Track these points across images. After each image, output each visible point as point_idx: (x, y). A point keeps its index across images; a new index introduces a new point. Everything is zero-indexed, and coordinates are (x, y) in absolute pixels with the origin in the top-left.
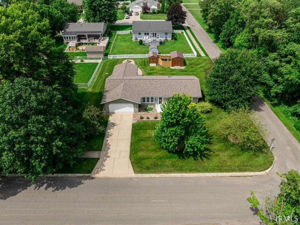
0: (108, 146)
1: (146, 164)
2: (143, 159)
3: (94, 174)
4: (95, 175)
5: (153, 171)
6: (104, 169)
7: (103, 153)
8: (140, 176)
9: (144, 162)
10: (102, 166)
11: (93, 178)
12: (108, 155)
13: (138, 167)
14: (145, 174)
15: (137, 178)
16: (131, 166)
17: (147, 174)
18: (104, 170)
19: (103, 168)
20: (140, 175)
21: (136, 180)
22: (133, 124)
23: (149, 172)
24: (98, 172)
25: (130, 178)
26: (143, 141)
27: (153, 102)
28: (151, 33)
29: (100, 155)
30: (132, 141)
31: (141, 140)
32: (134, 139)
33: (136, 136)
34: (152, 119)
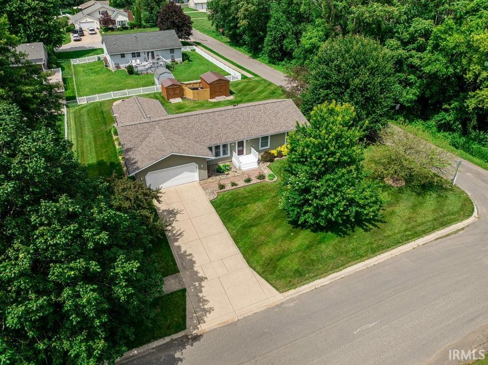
0: (188, 258)
1: (290, 266)
2: (278, 260)
3: (196, 328)
4: (198, 328)
5: (312, 275)
6: (210, 309)
7: (184, 275)
8: (294, 294)
9: (283, 263)
10: (201, 304)
11: (196, 338)
12: (200, 275)
13: (279, 278)
14: (300, 286)
15: (291, 300)
16: (263, 281)
17: (304, 284)
19: (206, 307)
20: (292, 292)
21: (293, 304)
22: (212, 202)
23: (306, 279)
24: (200, 320)
25: (277, 305)
26: (252, 226)
27: (227, 154)
28: (145, 52)
29: (180, 281)
30: (232, 234)
31: (249, 226)
32: (233, 227)
33: (234, 222)
34: (241, 184)
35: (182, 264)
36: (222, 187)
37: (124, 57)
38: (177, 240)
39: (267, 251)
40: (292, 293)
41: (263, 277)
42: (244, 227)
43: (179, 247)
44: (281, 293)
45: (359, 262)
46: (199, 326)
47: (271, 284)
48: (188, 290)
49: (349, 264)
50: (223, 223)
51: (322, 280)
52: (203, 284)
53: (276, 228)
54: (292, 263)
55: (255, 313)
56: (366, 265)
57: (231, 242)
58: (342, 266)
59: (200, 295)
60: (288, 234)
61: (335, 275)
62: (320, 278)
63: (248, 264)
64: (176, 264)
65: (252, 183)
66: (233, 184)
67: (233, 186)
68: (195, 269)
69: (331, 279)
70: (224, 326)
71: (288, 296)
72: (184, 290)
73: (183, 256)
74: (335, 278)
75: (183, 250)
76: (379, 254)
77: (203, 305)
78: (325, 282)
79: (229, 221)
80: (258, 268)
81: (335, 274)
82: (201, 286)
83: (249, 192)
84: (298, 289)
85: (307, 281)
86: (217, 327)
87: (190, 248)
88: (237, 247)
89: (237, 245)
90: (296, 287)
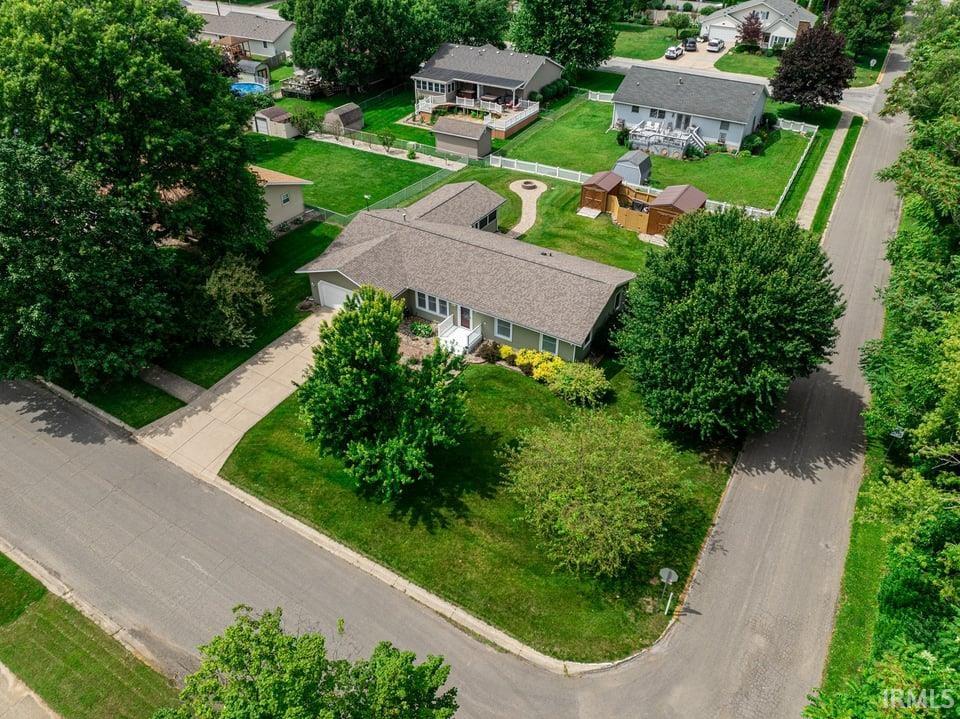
0: (232, 384)
4: (143, 437)
5: (261, 490)
8: (223, 486)
11: (133, 441)
12: (212, 404)
15: (213, 488)
18: (171, 434)
19: (172, 429)
20: (226, 484)
24: (153, 434)
28: (674, 114)
29: (196, 396)
35: (220, 385)
37: (638, 112)
41: (234, 451)
44: (218, 475)
46: (146, 436)
47: (227, 462)
51: (261, 504)
52: (201, 412)
55: (179, 467)
56: (315, 538)
59: (186, 417)
61: (277, 512)
63: (249, 431)
64: (217, 382)
69: (268, 511)
70: (153, 453)
71: (217, 483)
73: (233, 380)
74: (271, 513)
75: (242, 375)
77: (173, 426)
78: (259, 507)
80: (247, 441)
82: (197, 413)
86: (150, 449)
87: (248, 378)
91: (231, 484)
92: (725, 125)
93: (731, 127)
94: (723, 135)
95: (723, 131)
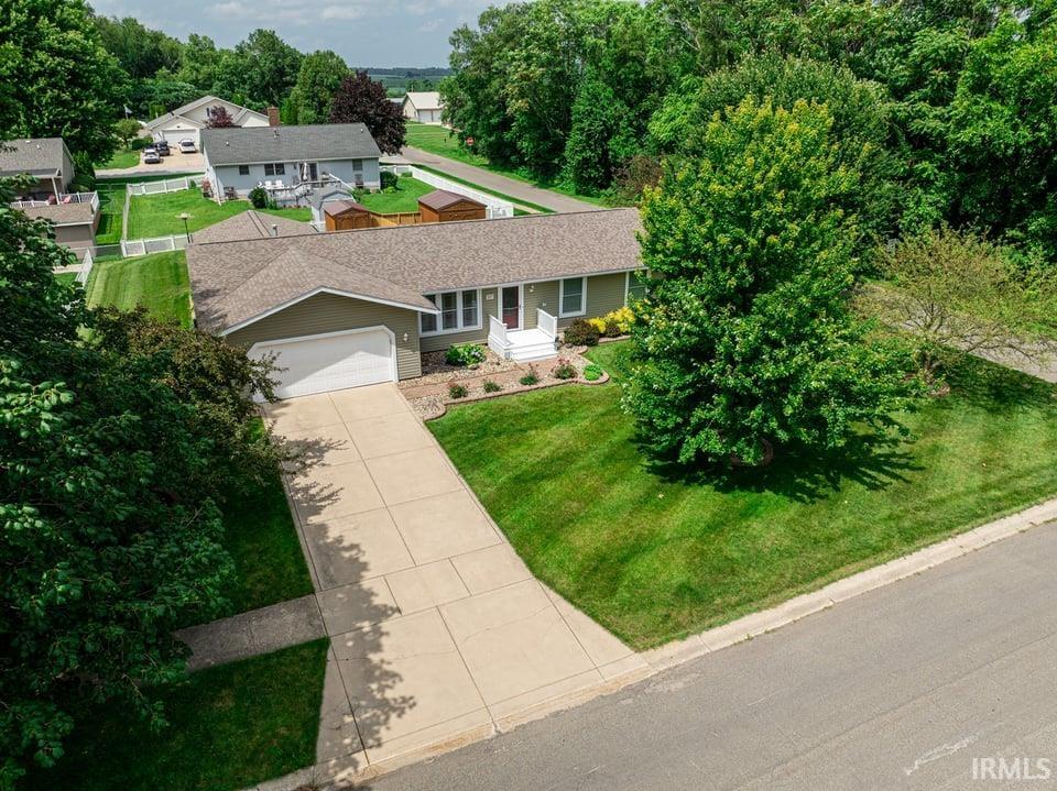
0: (347, 555)
1: (664, 577)
2: (624, 560)
3: (348, 761)
4: (355, 764)
6: (404, 700)
7: (330, 605)
8: (681, 654)
9: (639, 568)
10: (374, 686)
12: (377, 601)
13: (628, 607)
14: (699, 632)
15: (674, 673)
16: (579, 615)
17: (711, 626)
18: (407, 703)
19: (389, 694)
20: (674, 648)
21: (680, 685)
22: (431, 425)
23: (716, 612)
24: (366, 736)
25: (629, 689)
26: (543, 478)
27: (476, 324)
28: (294, 164)
29: (314, 616)
30: (483, 496)
31: (535, 478)
32: (488, 480)
33: (492, 467)
34: (512, 385)
35: (325, 572)
36: (458, 392)
37: (247, 173)
38: (317, 511)
39: (587, 538)
40: (674, 652)
41: (578, 607)
42: (518, 479)
43: (323, 528)
44: (638, 650)
45: (871, 566)
46: (359, 756)
47: (606, 626)
48: (334, 643)
49: (842, 570)
50: (459, 469)
51: (767, 614)
52: (385, 625)
53: (611, 482)
54: (668, 569)
55: (557, 714)
56: (892, 575)
57: (480, 514)
58: (822, 573)
59: (375, 658)
60: (648, 497)
61: (804, 600)
62: (759, 610)
63: (532, 570)
64: (306, 571)
65: (541, 385)
66: (490, 387)
67: (488, 390)
68: (366, 584)
69: (794, 611)
70: (449, 755)
71: (662, 661)
72: (322, 644)
73: (331, 551)
74: (803, 609)
75: (332, 534)
76: (926, 546)
77: (382, 689)
78: (776, 619)
79: (476, 465)
80: (564, 581)
81: (804, 596)
82: (378, 633)
83: (534, 405)
84: (692, 641)
85: (721, 618)
86: (423, 757)
87: (355, 529)
88: (497, 528)
89: (497, 521)
90: (687, 634)
91: (683, 638)
92: (357, 163)
93: (364, 163)
94: (358, 177)
95: (359, 172)
